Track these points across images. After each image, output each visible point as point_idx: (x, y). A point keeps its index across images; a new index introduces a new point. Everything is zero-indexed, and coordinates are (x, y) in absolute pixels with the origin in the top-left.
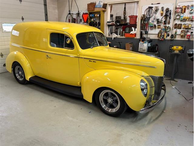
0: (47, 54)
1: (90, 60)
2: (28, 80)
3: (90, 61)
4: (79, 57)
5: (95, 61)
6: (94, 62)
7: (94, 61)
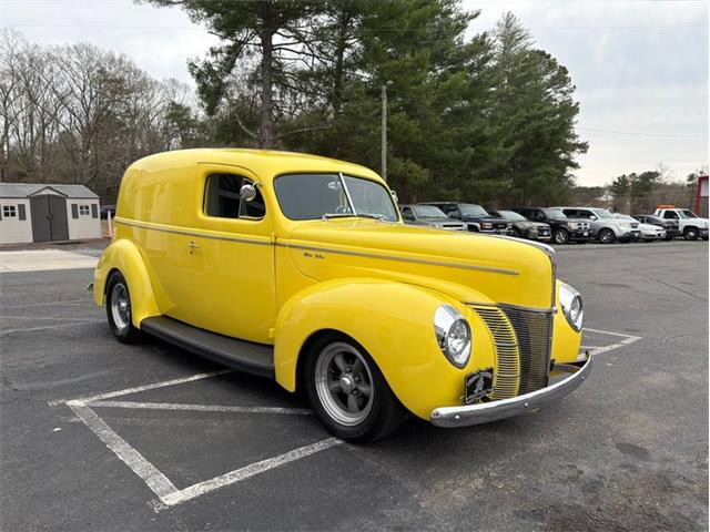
0: (193, 239)
1: (307, 251)
2: (139, 327)
3: (306, 254)
4: (275, 244)
5: (323, 254)
6: (320, 257)
7: (318, 253)
